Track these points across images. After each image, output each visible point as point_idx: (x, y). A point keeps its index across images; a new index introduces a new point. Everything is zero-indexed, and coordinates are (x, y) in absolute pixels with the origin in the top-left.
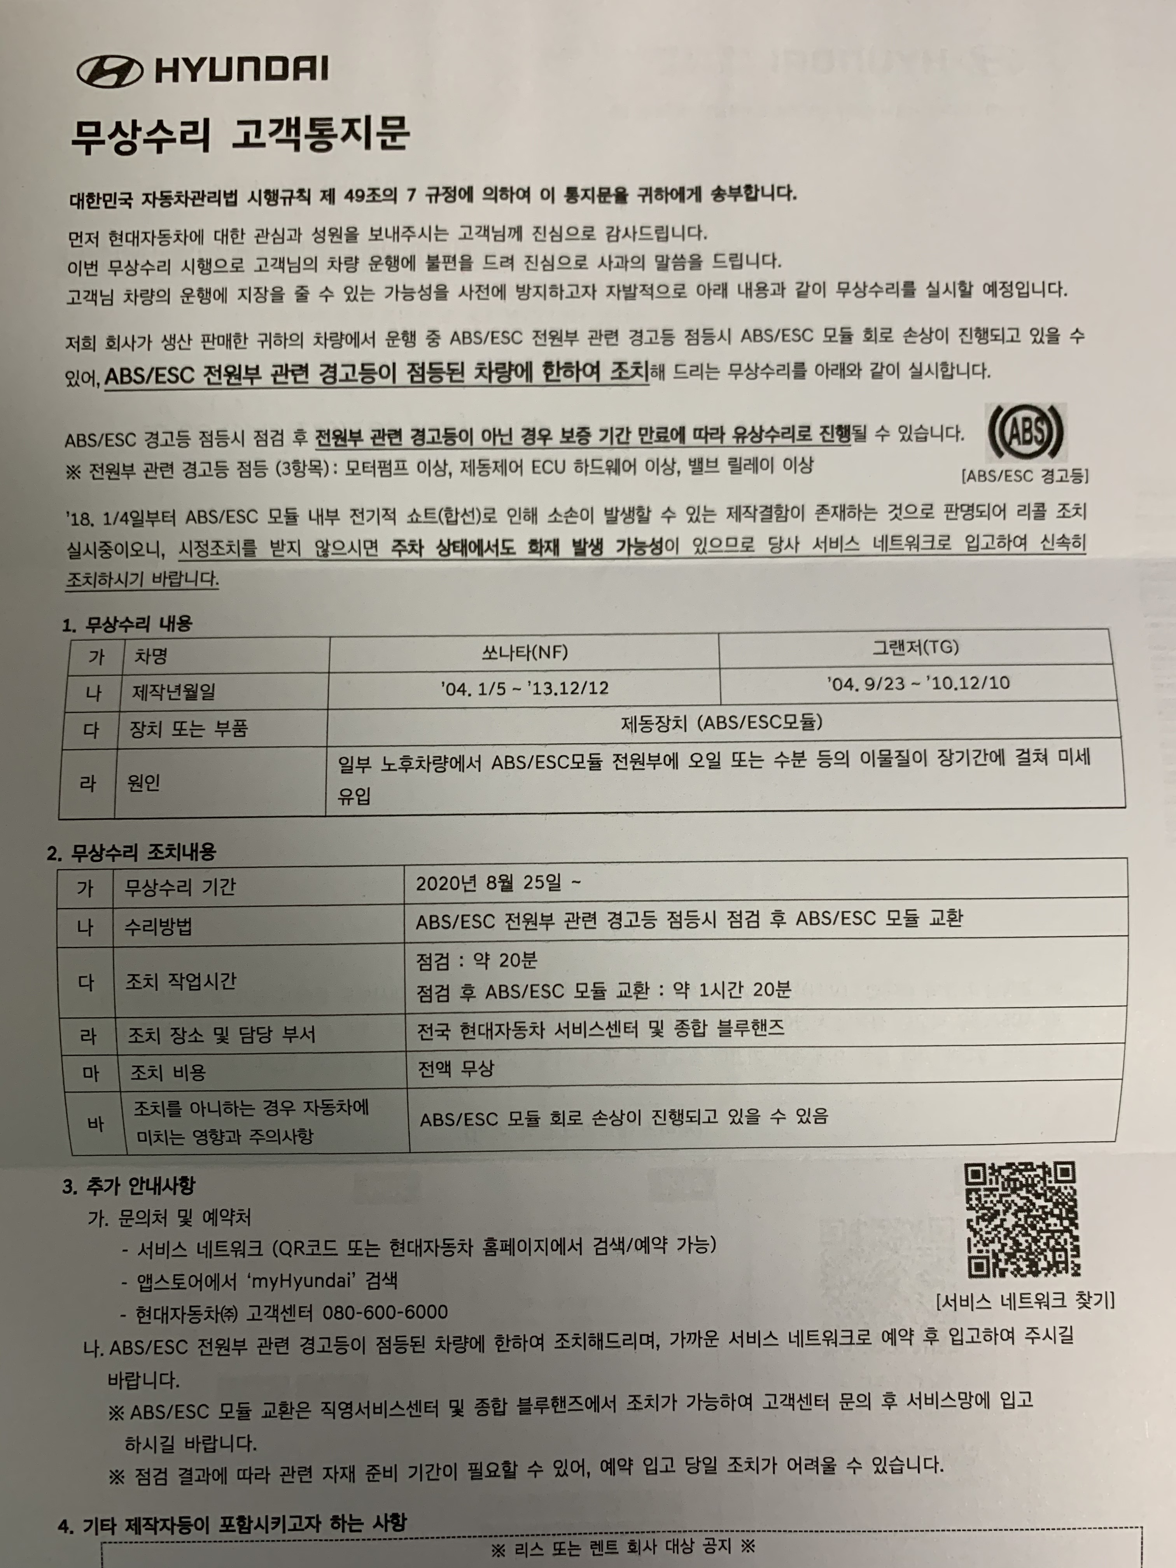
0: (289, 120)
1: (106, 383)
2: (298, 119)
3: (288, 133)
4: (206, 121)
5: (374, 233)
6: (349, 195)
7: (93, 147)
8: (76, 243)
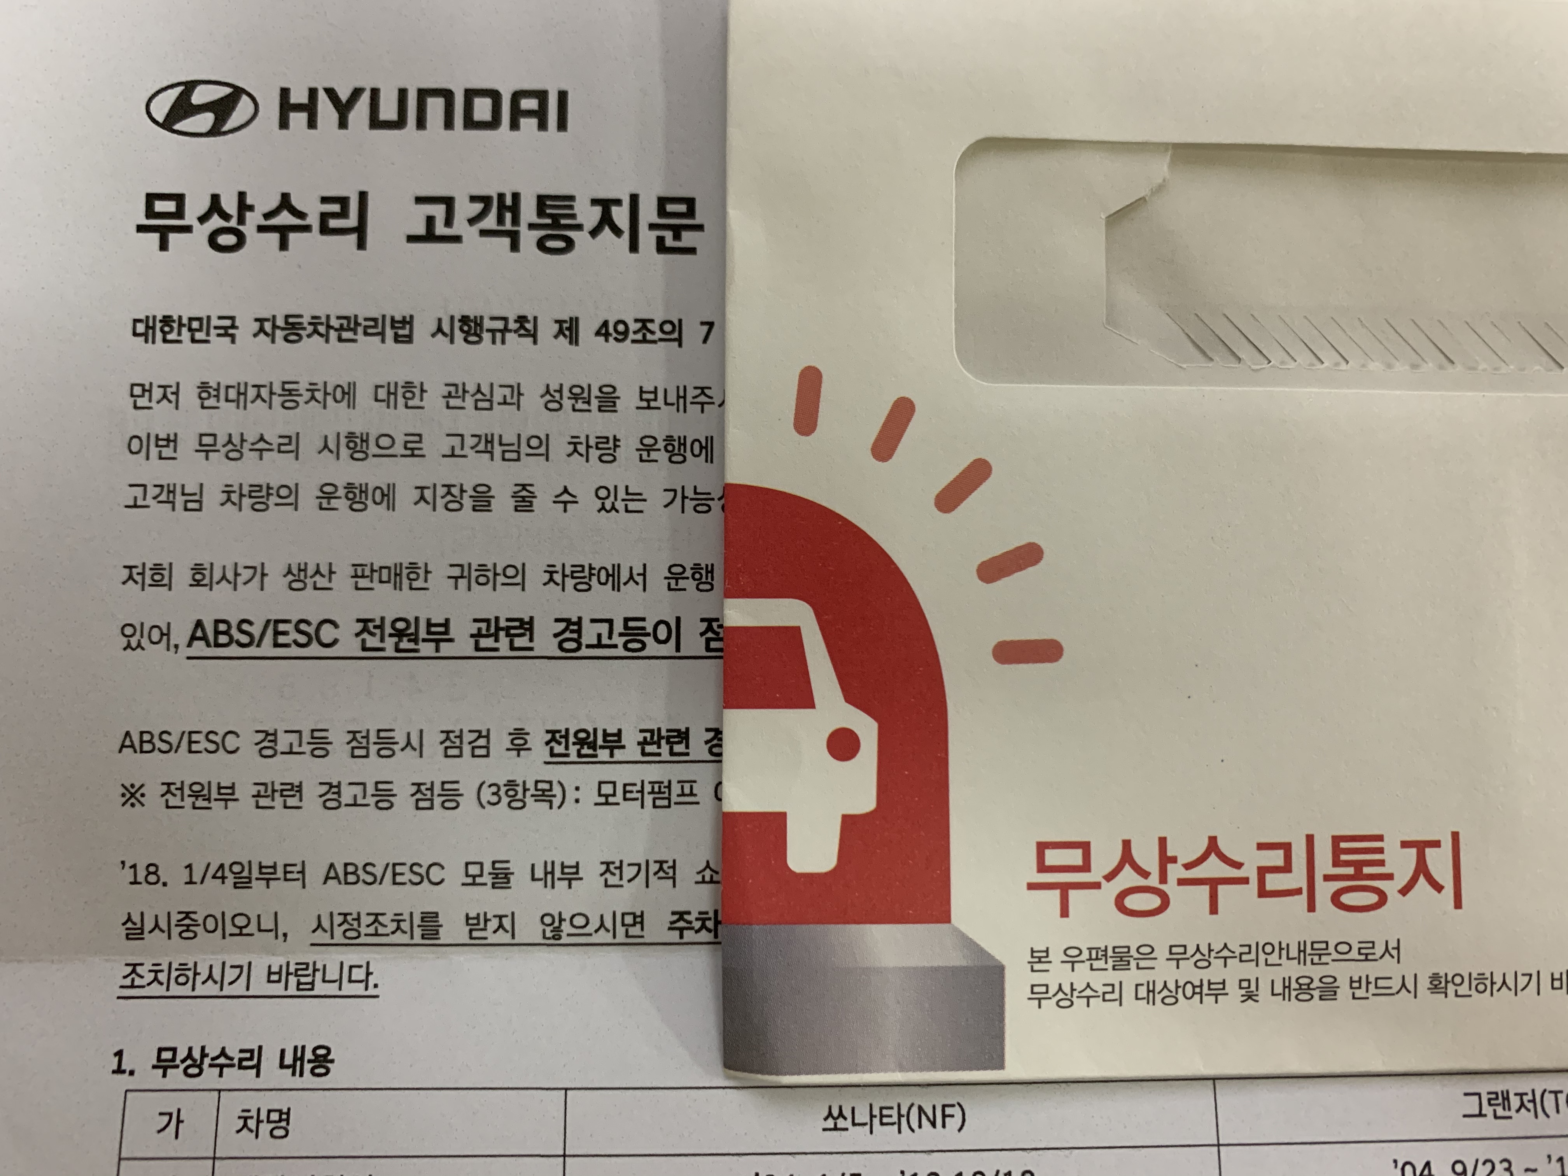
0: (501, 196)
1: (189, 645)
2: (516, 196)
3: (500, 220)
4: (363, 196)
5: (645, 396)
6: (603, 331)
7: (173, 237)
8: (141, 402)
